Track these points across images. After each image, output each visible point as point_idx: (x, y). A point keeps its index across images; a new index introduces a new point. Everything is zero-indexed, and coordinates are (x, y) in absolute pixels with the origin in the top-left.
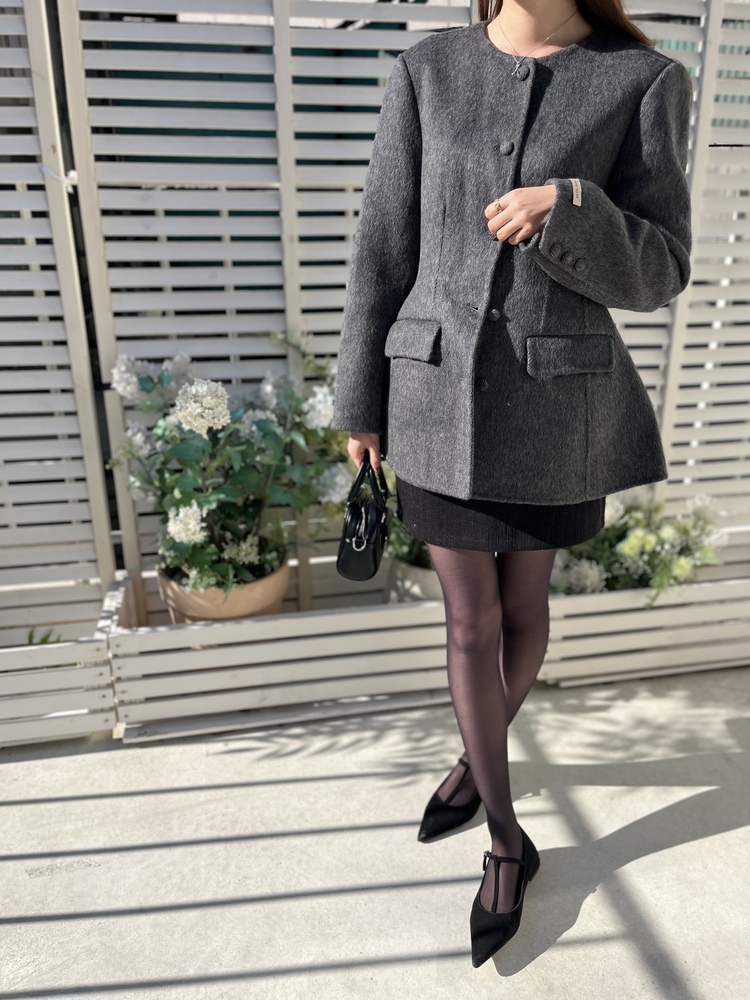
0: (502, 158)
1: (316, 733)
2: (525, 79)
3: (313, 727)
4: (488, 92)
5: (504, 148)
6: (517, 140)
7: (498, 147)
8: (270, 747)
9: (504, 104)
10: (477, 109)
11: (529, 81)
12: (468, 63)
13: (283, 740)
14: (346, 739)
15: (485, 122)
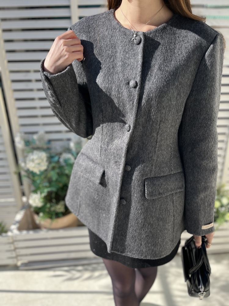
0: (131, 89)
1: (86, 270)
2: (139, 44)
3: (86, 267)
4: (119, 51)
5: (132, 83)
6: (138, 79)
7: (128, 83)
8: (69, 275)
9: (129, 58)
10: (114, 61)
11: (141, 45)
12: (107, 33)
13: (74, 272)
14: (97, 274)
15: (119, 69)
